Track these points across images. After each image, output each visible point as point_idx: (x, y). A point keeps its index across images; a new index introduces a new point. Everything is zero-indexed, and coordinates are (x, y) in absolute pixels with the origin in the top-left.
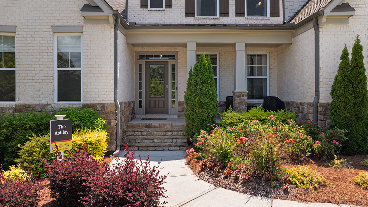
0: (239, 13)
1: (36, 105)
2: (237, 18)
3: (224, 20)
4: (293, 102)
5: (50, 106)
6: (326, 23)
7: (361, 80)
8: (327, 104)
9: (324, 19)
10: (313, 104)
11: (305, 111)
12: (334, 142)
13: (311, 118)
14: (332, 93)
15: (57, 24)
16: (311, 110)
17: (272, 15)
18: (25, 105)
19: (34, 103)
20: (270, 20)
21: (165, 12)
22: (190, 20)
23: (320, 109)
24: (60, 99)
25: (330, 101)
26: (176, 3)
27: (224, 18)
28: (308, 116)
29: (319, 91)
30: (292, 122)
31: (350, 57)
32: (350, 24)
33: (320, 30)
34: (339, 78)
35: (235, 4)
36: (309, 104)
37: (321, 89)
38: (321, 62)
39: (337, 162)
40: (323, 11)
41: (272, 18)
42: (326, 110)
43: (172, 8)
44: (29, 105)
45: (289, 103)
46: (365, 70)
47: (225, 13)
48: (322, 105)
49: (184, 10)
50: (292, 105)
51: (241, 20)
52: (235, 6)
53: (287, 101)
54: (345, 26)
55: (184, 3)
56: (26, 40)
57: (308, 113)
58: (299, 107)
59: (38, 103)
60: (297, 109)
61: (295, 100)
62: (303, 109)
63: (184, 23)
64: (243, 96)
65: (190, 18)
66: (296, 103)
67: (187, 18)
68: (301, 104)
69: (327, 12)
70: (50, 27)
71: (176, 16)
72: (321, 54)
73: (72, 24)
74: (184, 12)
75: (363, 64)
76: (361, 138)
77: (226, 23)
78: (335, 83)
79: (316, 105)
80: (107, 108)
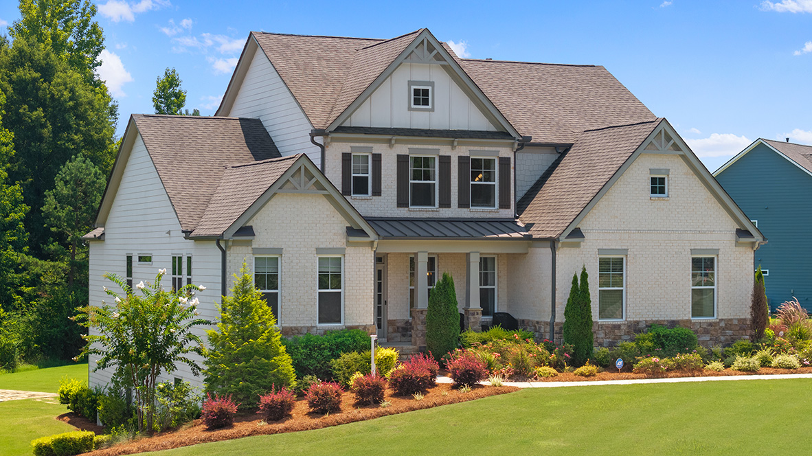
0: (463, 204)
1: (301, 327)
2: (460, 209)
3: (445, 213)
4: (529, 321)
5: (315, 329)
6: (562, 247)
7: (586, 303)
8: (562, 323)
9: (560, 245)
10: (550, 323)
11: (542, 330)
12: (565, 354)
13: (547, 337)
14: (565, 314)
15: (321, 246)
16: (548, 329)
17: (501, 206)
18: (291, 328)
19: (299, 325)
20: (500, 213)
21: (373, 201)
22: (403, 213)
23: (556, 328)
24: (321, 321)
25: (564, 320)
26: (385, 189)
27: (444, 209)
28: (545, 336)
29: (555, 311)
30: (531, 341)
31: (579, 282)
32: (582, 247)
33: (557, 253)
34: (571, 301)
35: (457, 191)
36: (546, 323)
37: (556, 309)
38: (557, 284)
39: (567, 368)
40: (558, 238)
41: (501, 210)
42: (561, 329)
43: (381, 195)
44: (295, 327)
45: (523, 321)
46: (589, 294)
47: (445, 203)
48: (557, 324)
49: (396, 198)
50: (528, 323)
51: (465, 213)
52: (457, 194)
53: (520, 318)
54: (578, 250)
55: (396, 190)
56: (292, 262)
57: (545, 332)
58: (535, 326)
59: (303, 325)
60: (533, 328)
61: (531, 319)
62: (540, 328)
63: (395, 215)
64: (478, 314)
65: (402, 209)
66: (532, 322)
67: (400, 209)
68: (538, 322)
69: (562, 239)
70: (314, 249)
71: (385, 206)
72: (557, 275)
73: (335, 247)
74: (396, 201)
75: (588, 289)
76: (586, 352)
77: (447, 216)
78: (567, 305)
79: (552, 324)
80: (368, 329)
